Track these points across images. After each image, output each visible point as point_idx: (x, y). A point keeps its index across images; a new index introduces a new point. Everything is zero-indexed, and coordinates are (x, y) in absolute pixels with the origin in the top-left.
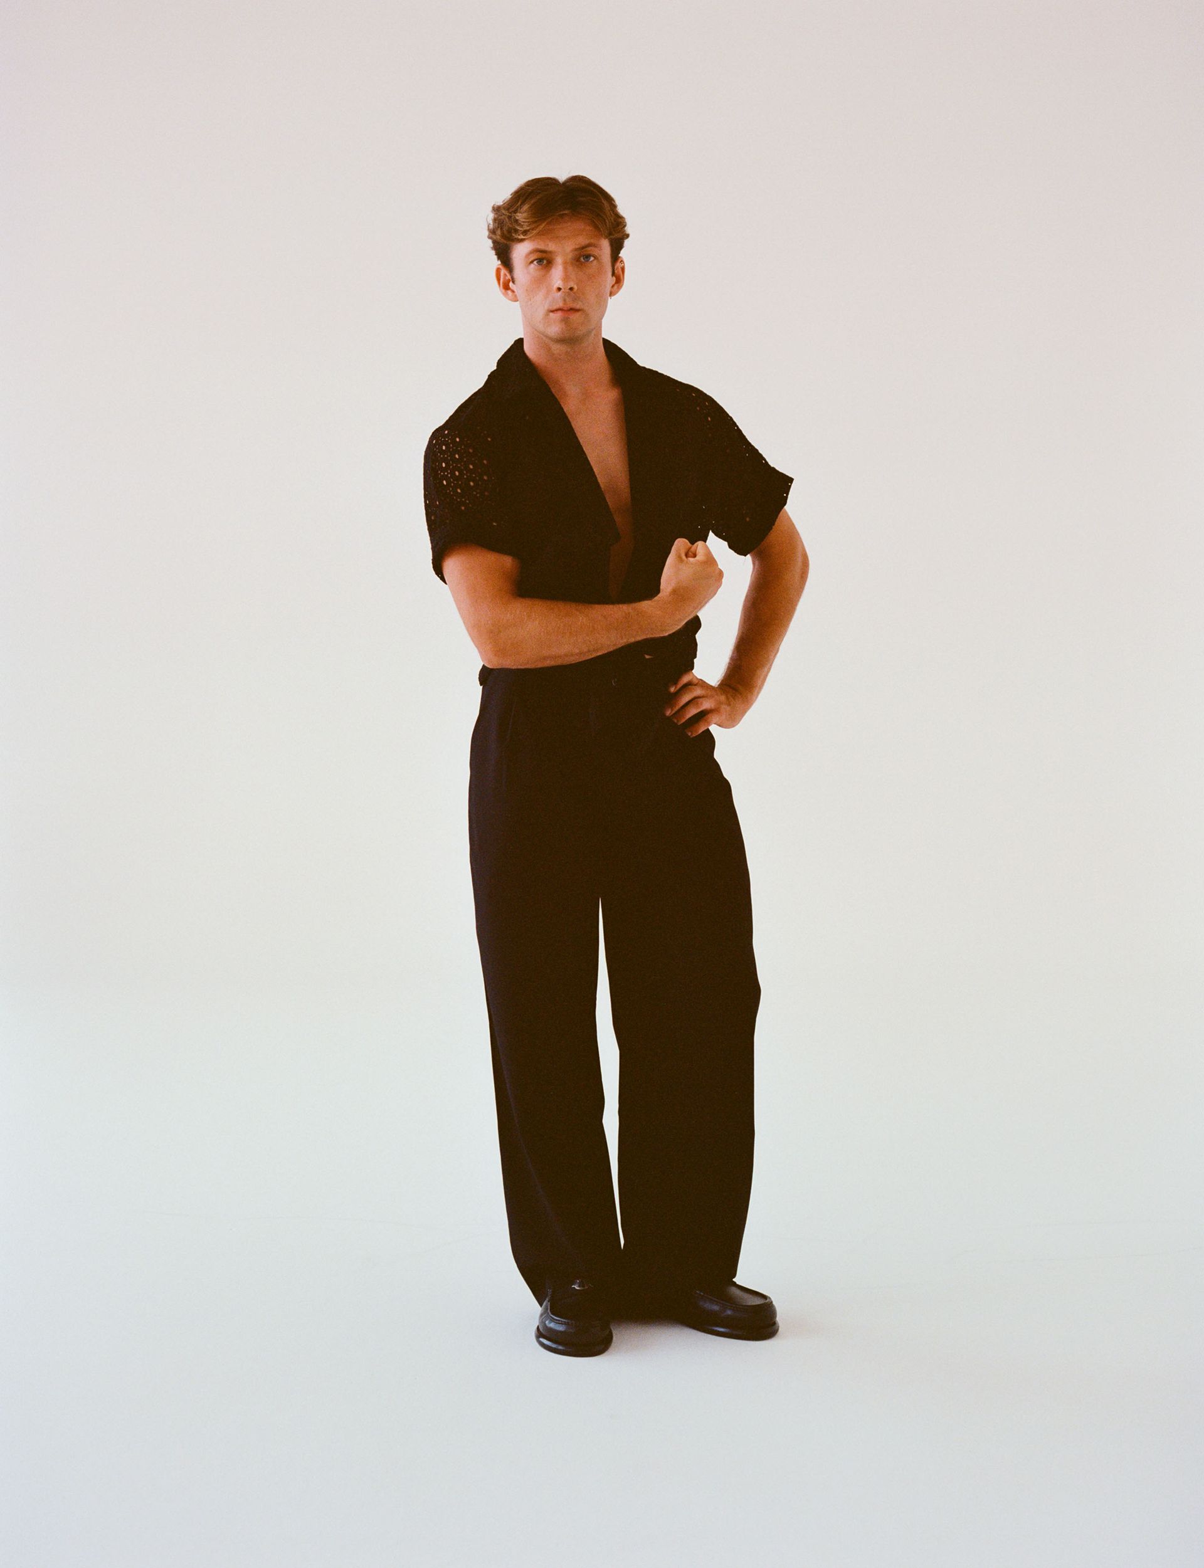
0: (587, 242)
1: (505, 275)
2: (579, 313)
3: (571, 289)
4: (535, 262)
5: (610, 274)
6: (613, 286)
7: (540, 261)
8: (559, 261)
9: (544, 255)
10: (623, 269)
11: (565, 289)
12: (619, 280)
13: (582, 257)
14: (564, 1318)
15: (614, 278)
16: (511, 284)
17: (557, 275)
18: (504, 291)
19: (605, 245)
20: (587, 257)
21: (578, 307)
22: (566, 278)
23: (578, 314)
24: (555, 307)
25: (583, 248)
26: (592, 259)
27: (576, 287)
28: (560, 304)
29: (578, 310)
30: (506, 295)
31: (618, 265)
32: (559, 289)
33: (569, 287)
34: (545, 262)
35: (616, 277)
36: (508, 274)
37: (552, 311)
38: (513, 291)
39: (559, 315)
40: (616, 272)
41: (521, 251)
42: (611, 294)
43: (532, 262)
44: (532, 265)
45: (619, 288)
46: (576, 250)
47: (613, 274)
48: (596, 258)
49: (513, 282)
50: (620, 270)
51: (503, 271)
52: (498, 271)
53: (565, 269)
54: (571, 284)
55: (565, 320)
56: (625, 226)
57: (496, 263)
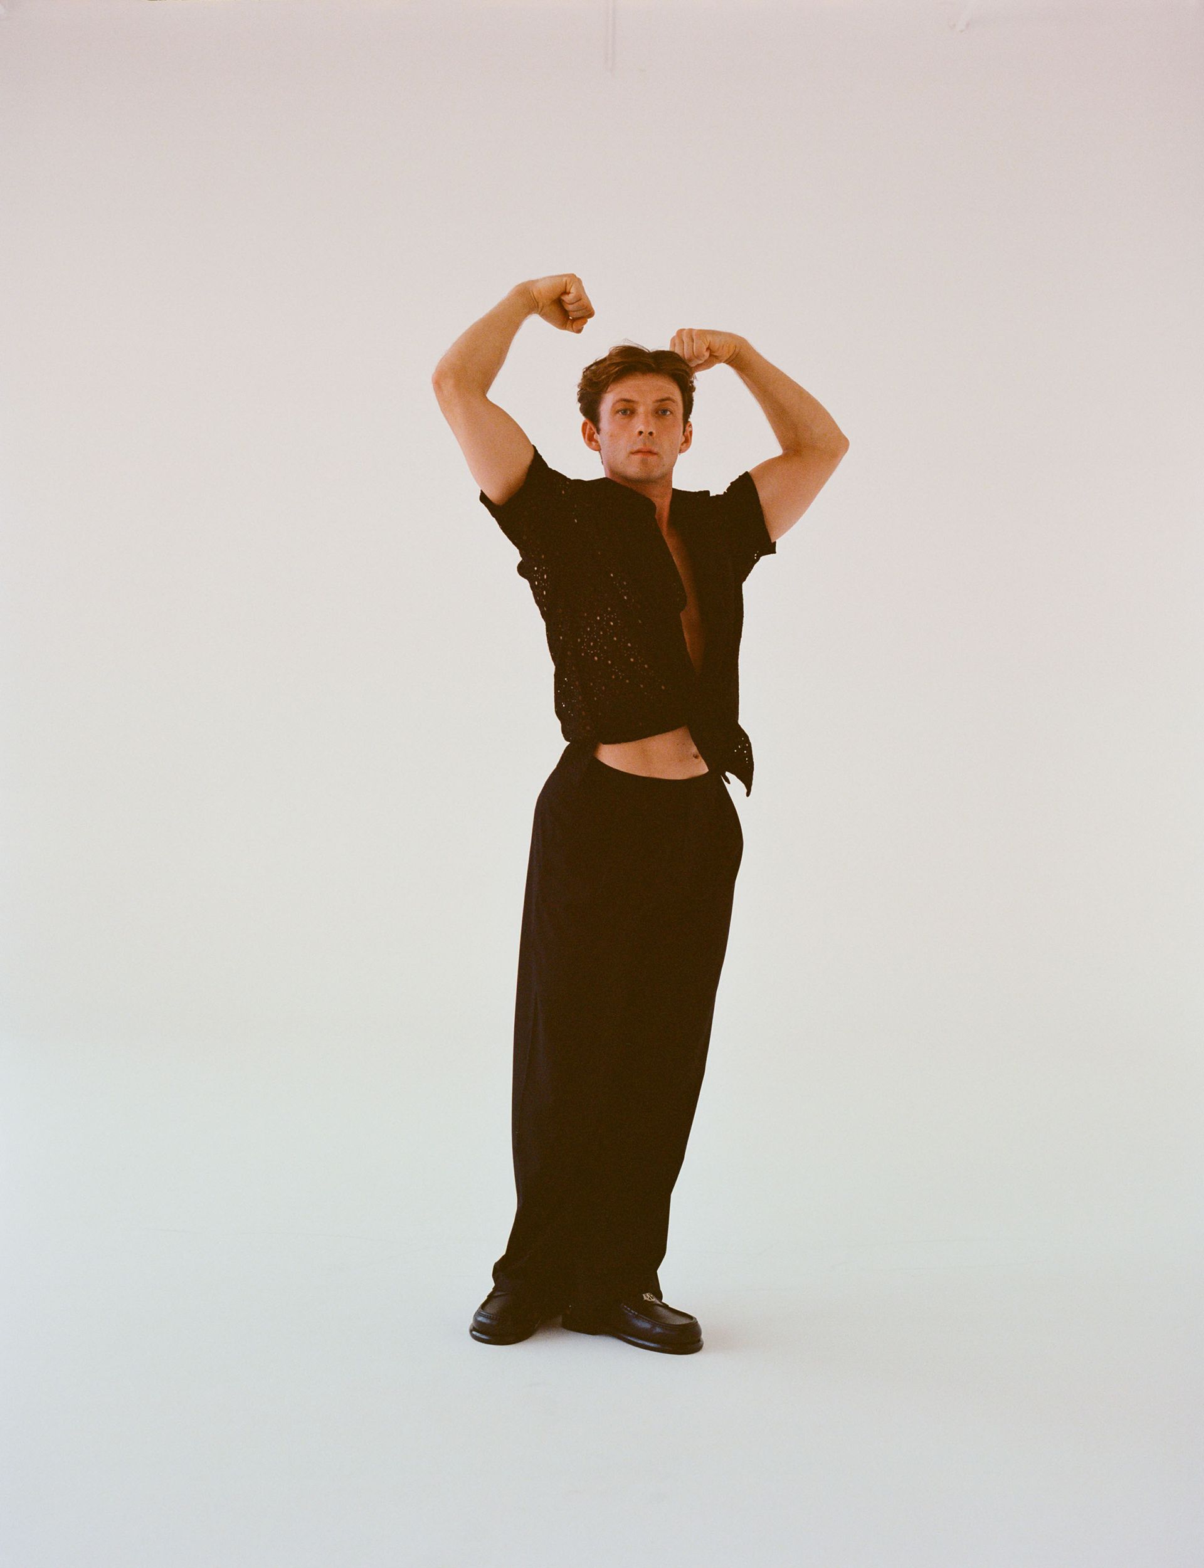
0: (666, 395)
1: (591, 429)
2: (656, 457)
3: (651, 434)
4: (620, 413)
5: (682, 433)
6: (682, 444)
7: (624, 412)
8: (641, 410)
9: (627, 405)
10: (691, 432)
11: (645, 432)
12: (687, 441)
13: (661, 411)
16: (596, 436)
17: (639, 424)
18: (588, 442)
19: (679, 404)
20: (664, 411)
21: (655, 451)
22: (647, 423)
23: (654, 457)
24: (634, 451)
25: (663, 400)
26: (668, 413)
27: (654, 433)
28: (640, 447)
29: (655, 454)
30: (589, 445)
32: (641, 433)
33: (650, 431)
34: (628, 412)
35: (686, 439)
36: (593, 428)
37: (632, 454)
38: (597, 443)
39: (638, 456)
40: (685, 432)
41: (608, 403)
42: (681, 451)
43: (618, 412)
44: (618, 415)
45: (688, 447)
46: (657, 401)
48: (671, 413)
49: (598, 434)
50: (689, 434)
51: (589, 425)
52: (585, 425)
53: (647, 417)
55: (644, 463)
57: (582, 419)
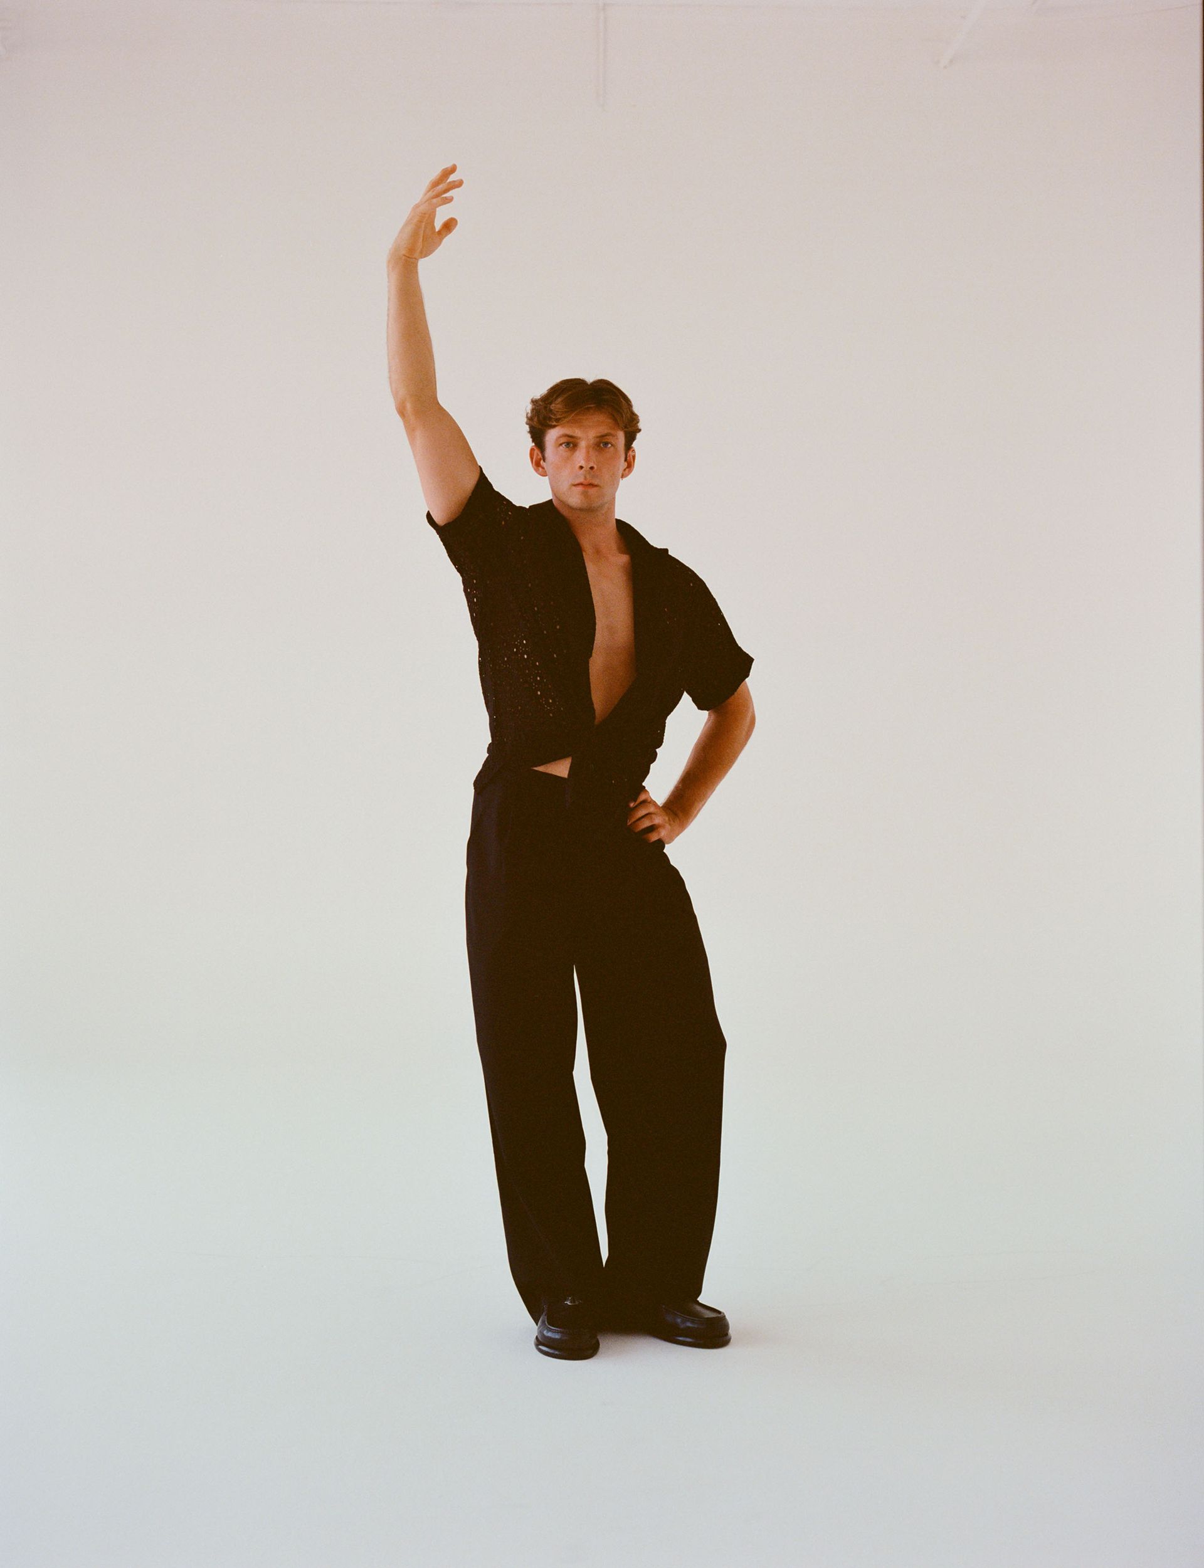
0: (606, 432)
1: (538, 455)
3: (592, 468)
4: (563, 445)
5: (623, 459)
6: (625, 470)
7: (568, 444)
8: (583, 444)
9: (571, 440)
10: (634, 457)
11: (587, 466)
12: (630, 466)
13: (602, 444)
14: (559, 1328)
15: (626, 463)
16: (542, 462)
17: (580, 457)
18: (535, 467)
19: (621, 437)
20: (606, 444)
21: (596, 483)
22: (588, 459)
23: (595, 489)
24: (576, 482)
25: (603, 436)
26: (610, 445)
27: (595, 466)
28: (581, 480)
29: (596, 486)
30: (537, 471)
31: (630, 453)
32: (581, 467)
33: (589, 466)
34: (572, 445)
35: (628, 464)
36: (540, 455)
37: (575, 485)
38: (543, 468)
39: (580, 488)
40: (628, 458)
41: (552, 436)
42: (623, 477)
43: (561, 445)
44: (561, 447)
45: (630, 472)
46: (597, 437)
47: (626, 460)
48: (612, 445)
49: (544, 461)
50: (631, 457)
51: (537, 451)
52: (532, 450)
53: (588, 452)
54: (591, 464)
55: (585, 494)
56: (638, 422)
57: (530, 444)
